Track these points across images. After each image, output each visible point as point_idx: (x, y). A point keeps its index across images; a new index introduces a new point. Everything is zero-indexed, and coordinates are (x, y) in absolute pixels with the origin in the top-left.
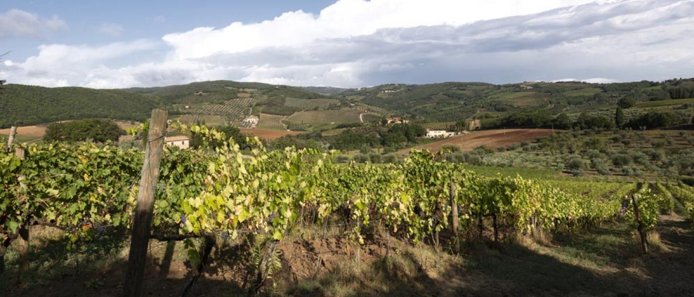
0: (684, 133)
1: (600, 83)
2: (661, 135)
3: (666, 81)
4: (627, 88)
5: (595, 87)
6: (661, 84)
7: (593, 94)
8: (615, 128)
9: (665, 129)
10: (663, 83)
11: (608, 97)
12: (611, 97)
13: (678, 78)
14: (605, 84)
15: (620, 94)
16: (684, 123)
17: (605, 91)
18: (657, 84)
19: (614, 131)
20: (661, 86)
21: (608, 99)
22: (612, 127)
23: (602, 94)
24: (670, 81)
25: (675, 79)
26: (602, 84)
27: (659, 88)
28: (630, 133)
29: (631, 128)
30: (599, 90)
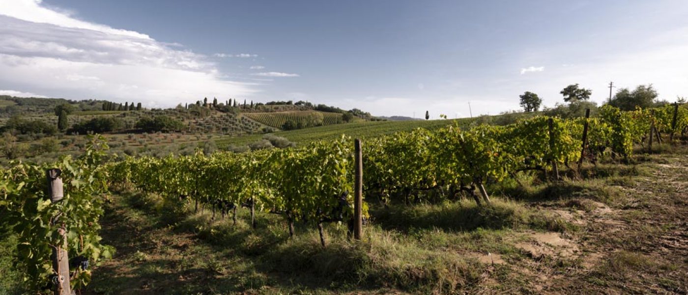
0: (133, 136)
1: (12, 96)
2: (112, 138)
3: (83, 101)
4: (45, 103)
5: (7, 99)
6: (78, 103)
7: (5, 106)
8: (58, 133)
9: (112, 134)
10: (80, 102)
11: (24, 111)
12: (28, 110)
13: (93, 100)
14: (19, 98)
15: (38, 108)
16: (127, 128)
17: (20, 104)
18: (75, 102)
19: (59, 135)
20: (79, 104)
21: (23, 113)
22: (56, 132)
23: (17, 107)
24: (86, 101)
25: (91, 100)
26: (15, 97)
27: (77, 106)
28: (79, 138)
29: (78, 133)
30: (12, 103)
